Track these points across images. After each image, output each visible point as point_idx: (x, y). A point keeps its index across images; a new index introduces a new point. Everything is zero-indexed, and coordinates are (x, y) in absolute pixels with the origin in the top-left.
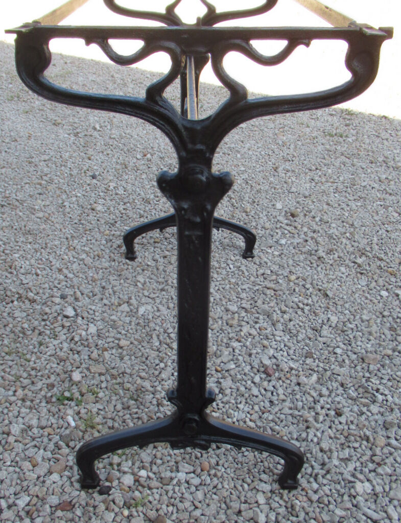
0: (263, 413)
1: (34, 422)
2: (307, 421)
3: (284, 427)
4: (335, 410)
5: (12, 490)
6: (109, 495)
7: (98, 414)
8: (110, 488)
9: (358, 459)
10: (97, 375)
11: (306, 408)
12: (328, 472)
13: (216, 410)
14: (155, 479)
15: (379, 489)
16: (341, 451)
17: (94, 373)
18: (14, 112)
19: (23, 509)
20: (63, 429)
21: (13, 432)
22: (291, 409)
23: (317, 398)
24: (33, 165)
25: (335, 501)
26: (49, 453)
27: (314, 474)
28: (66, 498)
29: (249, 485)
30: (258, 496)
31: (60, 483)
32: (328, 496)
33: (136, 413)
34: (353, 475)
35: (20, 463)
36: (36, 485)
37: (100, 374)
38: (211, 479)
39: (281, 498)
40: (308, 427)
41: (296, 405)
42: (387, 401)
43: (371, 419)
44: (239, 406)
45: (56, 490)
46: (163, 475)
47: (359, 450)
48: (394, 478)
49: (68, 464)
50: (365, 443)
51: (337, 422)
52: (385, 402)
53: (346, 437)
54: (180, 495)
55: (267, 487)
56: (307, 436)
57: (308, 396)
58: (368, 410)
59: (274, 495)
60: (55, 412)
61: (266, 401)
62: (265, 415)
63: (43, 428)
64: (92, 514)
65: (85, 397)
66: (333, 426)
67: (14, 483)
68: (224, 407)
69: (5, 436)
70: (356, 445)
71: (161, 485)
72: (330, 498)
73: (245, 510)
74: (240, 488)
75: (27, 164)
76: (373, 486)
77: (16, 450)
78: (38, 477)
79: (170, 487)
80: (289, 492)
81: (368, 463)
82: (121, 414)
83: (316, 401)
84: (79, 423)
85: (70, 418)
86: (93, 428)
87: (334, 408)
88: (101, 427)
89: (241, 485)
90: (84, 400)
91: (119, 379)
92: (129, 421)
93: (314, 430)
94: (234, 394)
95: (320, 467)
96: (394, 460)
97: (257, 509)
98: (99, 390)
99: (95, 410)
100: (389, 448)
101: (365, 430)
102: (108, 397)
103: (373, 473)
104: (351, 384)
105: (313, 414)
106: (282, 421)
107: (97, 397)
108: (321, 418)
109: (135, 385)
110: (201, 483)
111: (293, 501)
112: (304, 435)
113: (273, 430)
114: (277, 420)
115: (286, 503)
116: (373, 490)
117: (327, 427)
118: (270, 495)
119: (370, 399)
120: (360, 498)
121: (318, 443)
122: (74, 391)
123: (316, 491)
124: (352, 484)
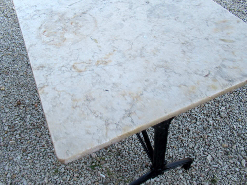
1: (89, 182)
2: (180, 139)
3: (174, 144)
4: (187, 130)
7: (110, 167)
9: (202, 146)
12: (196, 156)
15: (213, 156)
16: (196, 145)
20: (101, 180)
22: (172, 135)
25: (203, 166)
29: (175, 173)
30: (180, 176)
32: (200, 165)
33: (123, 161)
34: (204, 154)
38: (162, 176)
39: (187, 173)
40: (182, 141)
41: (174, 133)
42: (200, 118)
43: (199, 128)
46: (147, 183)
47: (201, 142)
48: (216, 149)
50: (201, 139)
51: (190, 135)
53: (194, 139)
55: (181, 171)
56: (184, 145)
57: (176, 127)
58: (196, 125)
59: (185, 173)
60: (94, 174)
63: (94, 183)
65: (101, 163)
66: (189, 136)
70: (199, 141)
73: (179, 184)
76: (211, 155)
80: (188, 170)
81: (205, 146)
82: (118, 164)
83: (179, 128)
84: (106, 175)
85: (102, 175)
86: (111, 174)
87: (186, 129)
88: (114, 172)
89: (173, 174)
90: (101, 164)
91: (108, 149)
92: (122, 165)
93: (184, 141)
94: (151, 137)
95: (192, 155)
96: (213, 141)
97: (182, 181)
98: (104, 157)
99: (108, 167)
100: (209, 138)
101: (199, 134)
102: (109, 158)
103: (209, 150)
104: (187, 116)
105: (181, 134)
106: (172, 141)
107: (105, 160)
108: (184, 135)
109: (116, 149)
110: (160, 180)
111: (191, 173)
112: (182, 145)
113: (171, 147)
114: (170, 142)
115: (190, 174)
116: (212, 157)
117: (188, 138)
118: (183, 174)
119: (195, 119)
120: (210, 162)
121: (188, 146)
122: (95, 161)
123: (196, 165)
124: (205, 158)
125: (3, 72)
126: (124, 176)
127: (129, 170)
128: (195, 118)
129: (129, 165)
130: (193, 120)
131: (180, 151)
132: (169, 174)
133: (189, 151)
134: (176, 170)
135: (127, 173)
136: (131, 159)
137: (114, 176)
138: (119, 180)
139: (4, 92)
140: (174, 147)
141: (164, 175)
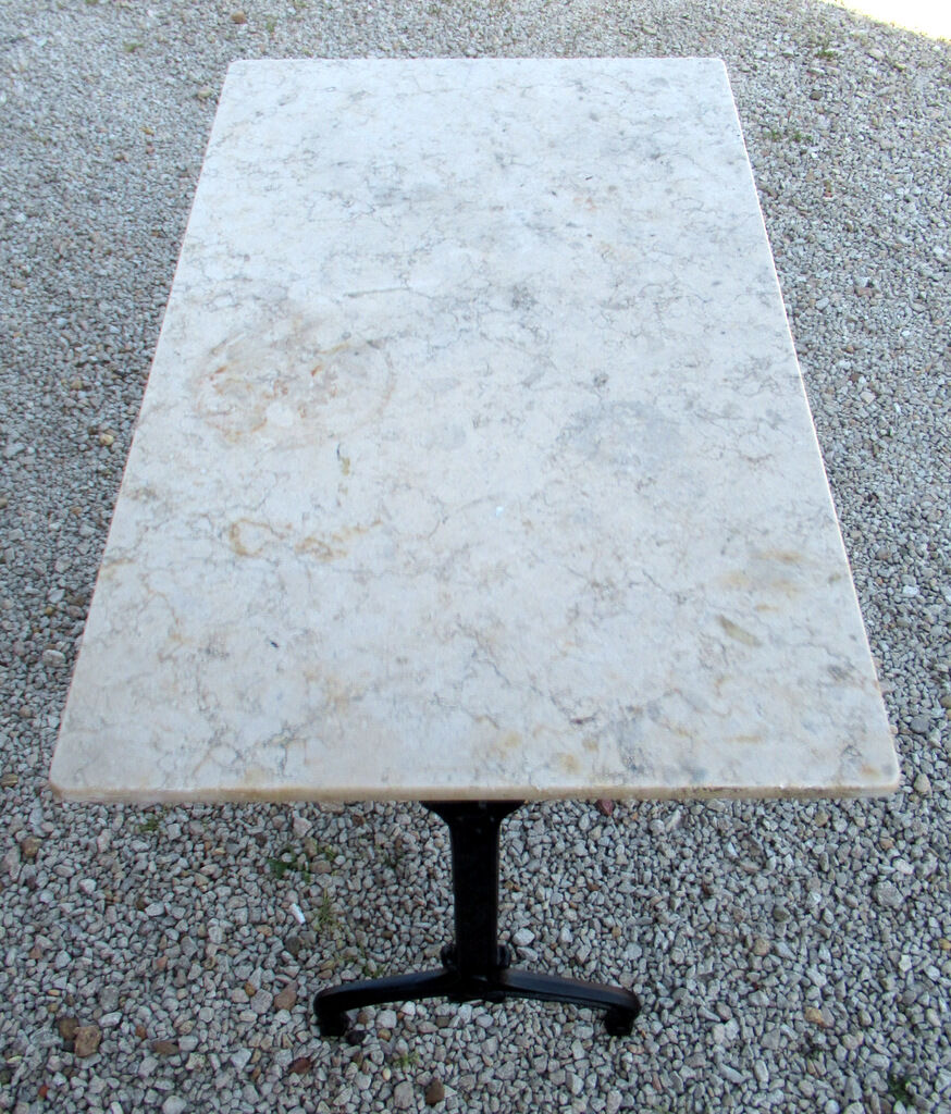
0: (591, 892)
1: (242, 915)
2: (656, 909)
3: (620, 918)
4: (701, 885)
5: (224, 1039)
6: (363, 1046)
7: (338, 895)
8: (362, 1035)
9: (726, 974)
10: (330, 816)
11: (657, 882)
12: (678, 1003)
13: (518, 886)
14: (427, 1016)
15: (748, 1033)
16: (703, 962)
17: (327, 813)
18: (104, 48)
19: (244, 1070)
20: (286, 927)
21: (213, 938)
22: (633, 883)
23: (676, 862)
24: (167, 243)
25: (683, 1052)
26: (270, 972)
27: (657, 1007)
28: (303, 1053)
29: (562, 1025)
30: (573, 1047)
31: (291, 1026)
32: (674, 1044)
33: (396, 893)
34: (714, 1009)
35: (230, 992)
36: (257, 1031)
37: (338, 815)
38: (508, 1016)
39: (607, 1049)
40: (656, 920)
41: (643, 875)
42: (784, 866)
43: (754, 901)
44: (553, 877)
45: (286, 1039)
46: (438, 1012)
47: (729, 960)
48: (772, 1012)
49: (299, 992)
50: (739, 947)
51: (701, 910)
52: (780, 868)
53: (712, 936)
54: (463, 1045)
55: (587, 1032)
56: (654, 938)
57: (662, 858)
58: (752, 883)
59: (597, 1044)
60: (271, 893)
61: (597, 867)
62: (593, 897)
63: (255, 924)
64: (340, 1078)
65: (314, 864)
66: (695, 916)
67: (226, 1028)
68: (530, 880)
69: (201, 942)
70: (726, 951)
71: (435, 1028)
72: (677, 1049)
73: (555, 1071)
74: (549, 1032)
75: (154, 239)
76: (741, 1027)
77: (221, 969)
78: (260, 1016)
79: (448, 1032)
80: (620, 1038)
81: (740, 982)
82: (372, 896)
83: (673, 868)
84: (310, 914)
85: (295, 909)
86: (331, 923)
87: (700, 881)
88: (342, 920)
89: (551, 1028)
90: (314, 869)
91: (366, 825)
92: (385, 908)
93: (665, 927)
94: (547, 853)
95: (667, 993)
96: (779, 978)
97: (571, 1069)
98: (336, 848)
99: (332, 890)
100: (774, 958)
101: (742, 925)
102: (350, 862)
103: (744, 1002)
104: (733, 831)
105: (666, 894)
106: (618, 906)
107: (333, 862)
108: (678, 903)
109: (393, 838)
110: (493, 1024)
111: (622, 1054)
112: (649, 937)
113: (603, 925)
114: (610, 904)
115: (614, 1057)
116: (740, 1033)
117: (686, 919)
118: (591, 1044)
119: (760, 860)
120: (719, 1049)
121: (669, 950)
122: (297, 851)
123: (657, 1037)
124: (709, 1025)
125: (135, 371)
126: (372, 949)
127: (400, 938)
128: (761, 857)
129: (407, 919)
130: (753, 859)
131: (626, 955)
132: (537, 1020)
133: (661, 969)
134: (572, 1017)
135: (388, 944)
136: (429, 902)
137: (337, 935)
138: (346, 955)
139: (105, 453)
140: (611, 930)
141: (518, 1016)
